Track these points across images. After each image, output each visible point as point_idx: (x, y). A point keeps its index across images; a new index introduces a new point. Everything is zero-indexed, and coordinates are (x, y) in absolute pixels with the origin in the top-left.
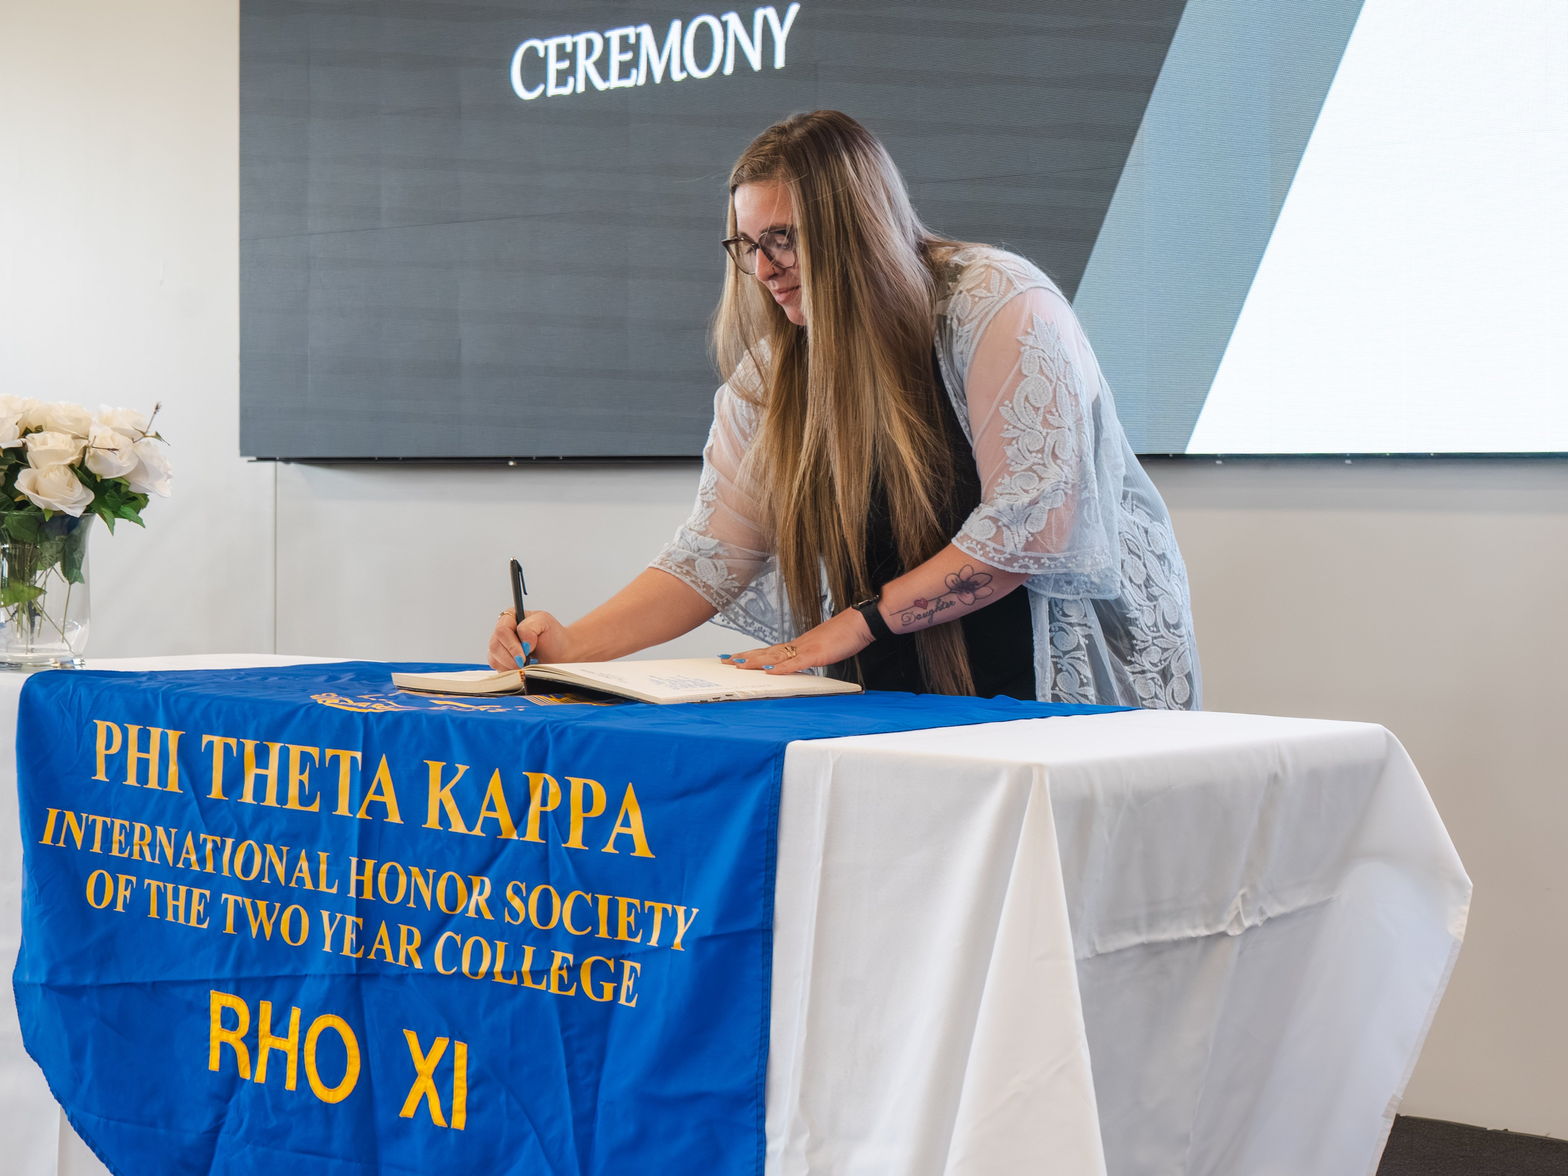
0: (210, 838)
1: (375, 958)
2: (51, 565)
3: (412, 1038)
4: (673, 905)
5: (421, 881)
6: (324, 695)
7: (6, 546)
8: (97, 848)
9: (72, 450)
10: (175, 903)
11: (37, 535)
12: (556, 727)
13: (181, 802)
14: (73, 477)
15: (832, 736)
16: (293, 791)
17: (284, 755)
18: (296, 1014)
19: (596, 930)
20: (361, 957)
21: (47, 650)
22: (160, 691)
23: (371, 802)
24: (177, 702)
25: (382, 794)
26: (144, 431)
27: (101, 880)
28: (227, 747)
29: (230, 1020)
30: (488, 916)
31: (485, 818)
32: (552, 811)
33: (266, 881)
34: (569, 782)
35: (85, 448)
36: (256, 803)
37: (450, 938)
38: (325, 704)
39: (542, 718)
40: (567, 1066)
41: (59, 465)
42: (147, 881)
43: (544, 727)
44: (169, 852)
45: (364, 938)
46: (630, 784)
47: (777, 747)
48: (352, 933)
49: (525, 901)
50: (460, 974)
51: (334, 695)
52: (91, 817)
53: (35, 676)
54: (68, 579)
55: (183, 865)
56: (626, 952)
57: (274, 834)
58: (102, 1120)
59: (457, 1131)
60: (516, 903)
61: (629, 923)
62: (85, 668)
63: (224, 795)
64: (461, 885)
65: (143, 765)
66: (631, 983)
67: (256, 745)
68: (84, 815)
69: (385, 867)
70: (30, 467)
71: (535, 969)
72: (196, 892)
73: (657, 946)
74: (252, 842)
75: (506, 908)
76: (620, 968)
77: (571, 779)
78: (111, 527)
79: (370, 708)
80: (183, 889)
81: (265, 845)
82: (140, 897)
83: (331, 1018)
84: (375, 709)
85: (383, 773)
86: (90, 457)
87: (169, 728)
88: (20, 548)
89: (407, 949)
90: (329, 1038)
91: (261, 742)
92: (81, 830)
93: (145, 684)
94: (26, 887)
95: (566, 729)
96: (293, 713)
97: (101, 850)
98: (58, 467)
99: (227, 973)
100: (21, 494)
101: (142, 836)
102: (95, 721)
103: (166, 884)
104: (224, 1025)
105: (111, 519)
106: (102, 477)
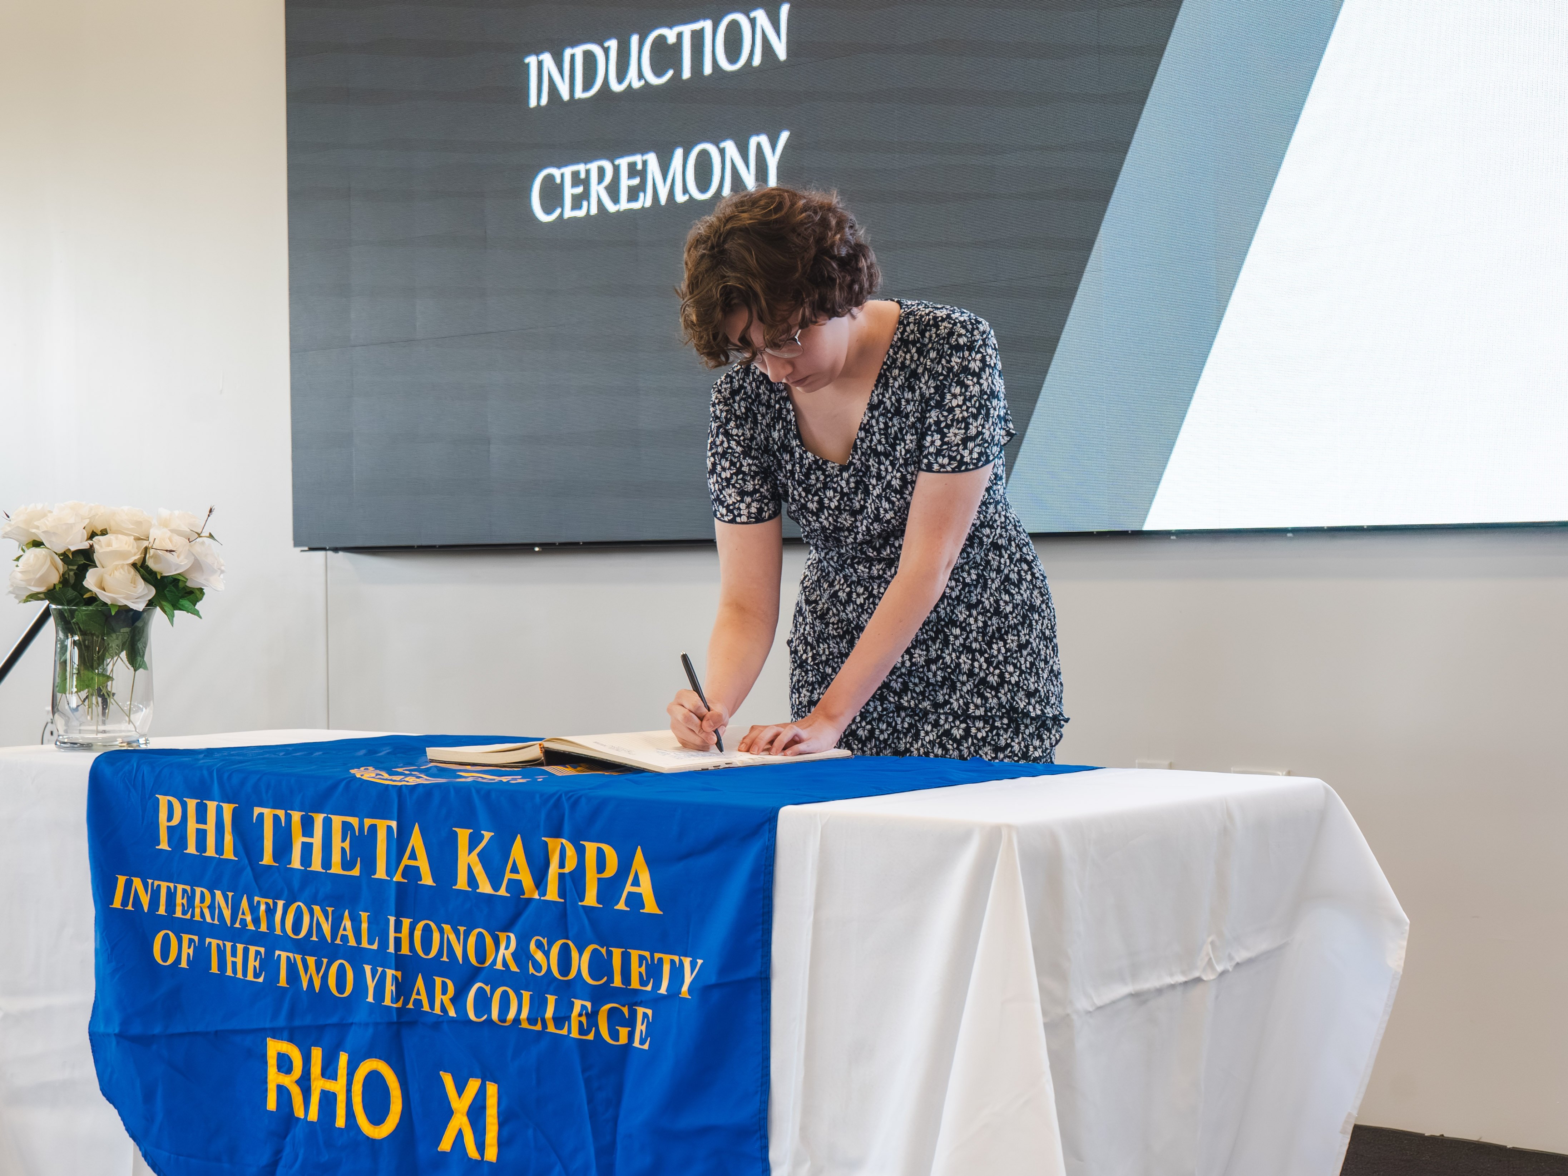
0: (263, 900)
1: (413, 1008)
2: (118, 654)
3: (448, 1079)
4: (680, 956)
5: (452, 937)
6: (362, 769)
7: (76, 638)
8: (162, 911)
9: (134, 550)
10: (234, 959)
11: (104, 627)
12: (572, 796)
13: (235, 868)
14: (136, 575)
15: (820, 800)
16: (336, 858)
17: (327, 825)
18: (343, 1058)
19: (611, 979)
20: (401, 1007)
21: (114, 731)
22: (215, 768)
23: (406, 866)
24: (230, 777)
25: (416, 859)
26: (199, 532)
27: (166, 940)
28: (276, 818)
29: (285, 1064)
30: (514, 968)
31: (509, 880)
32: (569, 872)
33: (314, 938)
34: (584, 846)
35: (146, 549)
36: (303, 868)
37: (480, 989)
38: (362, 777)
39: (559, 788)
40: (589, 1103)
41: (123, 564)
42: (208, 940)
43: (560, 797)
44: (227, 914)
45: (403, 989)
46: (639, 849)
47: (771, 813)
48: (392, 985)
49: (547, 954)
50: (489, 1021)
51: (370, 768)
52: (156, 883)
53: (104, 755)
54: (133, 666)
55: (240, 925)
56: (639, 999)
57: (321, 896)
58: (172, 1155)
59: (490, 1163)
60: (539, 956)
61: (640, 973)
62: (150, 747)
63: (275, 861)
64: (489, 940)
65: (201, 835)
66: (644, 1028)
67: (302, 816)
68: (150, 881)
70: (97, 567)
71: (556, 1015)
72: (252, 949)
73: (666, 993)
74: (301, 904)
75: (530, 961)
76: (633, 1013)
77: (586, 843)
78: (171, 618)
79: (403, 781)
80: (240, 947)
81: (312, 906)
82: (201, 954)
83: (375, 1062)
84: (407, 782)
85: (416, 840)
86: (149, 557)
87: (223, 802)
88: (87, 639)
89: (442, 999)
90: (374, 1081)
91: (307, 814)
92: (147, 894)
93: (202, 761)
94: (98, 947)
95: (580, 797)
96: (335, 786)
97: (166, 912)
98: (122, 566)
99: (281, 1022)
100: (89, 591)
101: (202, 900)
102: (157, 796)
103: (225, 942)
104: (280, 1069)
105: (170, 612)
106: (161, 574)
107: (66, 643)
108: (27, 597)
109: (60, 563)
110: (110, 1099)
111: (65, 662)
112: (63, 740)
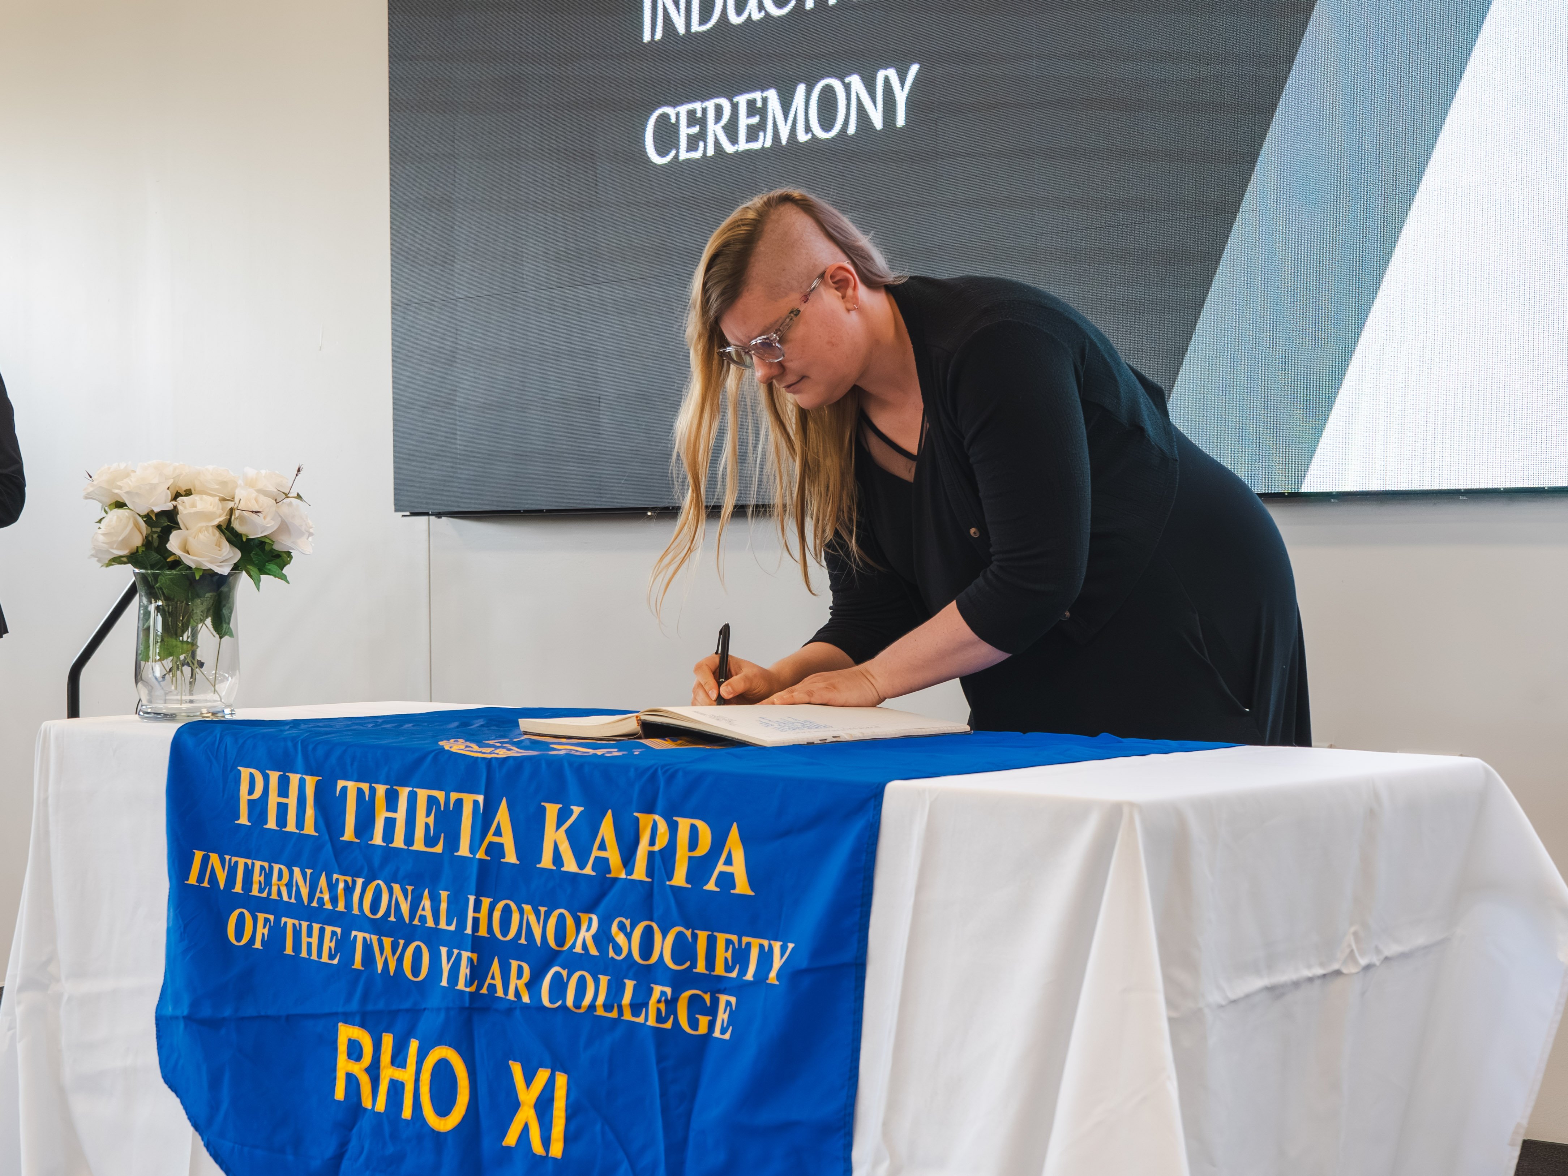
0: (342, 878)
1: (486, 993)
2: (203, 621)
3: (517, 1069)
4: (769, 940)
5: (532, 919)
6: (452, 741)
7: (160, 603)
8: (238, 888)
9: (219, 511)
11: (188, 592)
12: (668, 770)
13: (315, 844)
14: (221, 538)
15: (930, 775)
16: (419, 833)
17: (412, 799)
18: (414, 1045)
19: (694, 964)
20: (473, 990)
21: (200, 701)
22: (300, 739)
23: (490, 843)
24: (314, 749)
25: (501, 836)
26: (287, 492)
27: (241, 919)
28: (360, 791)
29: (355, 1050)
30: (594, 951)
31: (596, 858)
32: (660, 850)
33: (392, 918)
34: (676, 823)
35: (232, 511)
36: (385, 844)
37: (557, 974)
38: (451, 750)
39: (653, 762)
40: (662, 1096)
42: (284, 920)
43: (656, 771)
44: (305, 892)
45: (478, 973)
46: (735, 825)
47: (875, 789)
48: (467, 968)
49: (629, 936)
50: (564, 1007)
51: (461, 741)
52: (234, 859)
53: (185, 726)
54: (218, 634)
55: (317, 903)
56: (722, 986)
57: (401, 873)
58: (236, 1146)
59: (555, 1158)
60: (621, 939)
61: (726, 959)
62: (235, 718)
63: (356, 837)
64: (570, 921)
65: (282, 809)
66: (726, 1017)
67: (387, 790)
68: (227, 857)
69: (500, 905)
70: (180, 529)
71: (634, 1002)
72: (328, 930)
73: (752, 980)
74: (380, 882)
75: (611, 944)
76: (715, 1002)
77: (679, 820)
78: (257, 583)
79: (494, 753)
80: (316, 927)
81: (392, 884)
82: (277, 934)
83: (445, 1050)
84: (498, 754)
85: (503, 815)
86: (236, 518)
87: (307, 774)
88: (172, 605)
89: (516, 984)
90: (443, 1067)
91: (392, 787)
93: (286, 733)
94: (171, 925)
95: (676, 771)
96: (422, 759)
97: (242, 890)
98: (207, 527)
99: (354, 1006)
100: (173, 554)
101: (280, 877)
102: (239, 768)
103: (301, 922)
104: (350, 1056)
105: (257, 576)
106: (247, 536)
107: (149, 609)
108: (110, 560)
109: (143, 525)
110: (172, 1087)
111: (148, 629)
112: (143, 711)
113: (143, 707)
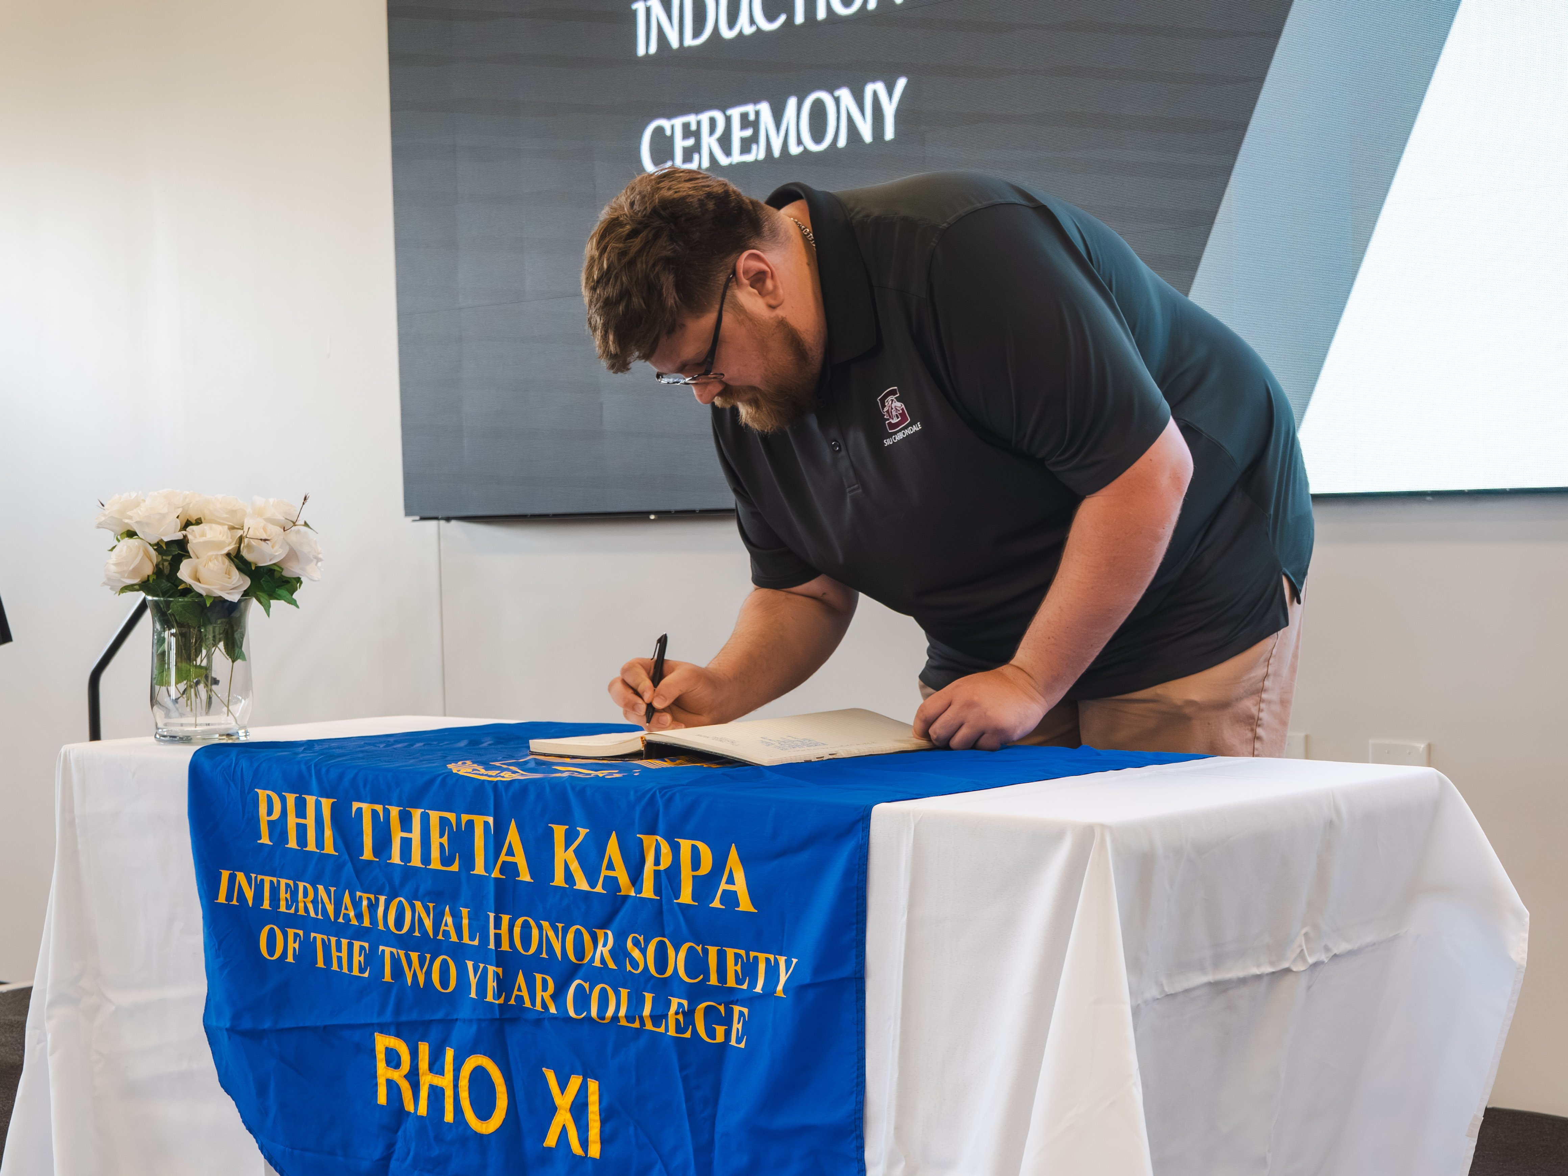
0: (365, 896)
1: (515, 1004)
2: (215, 644)
3: (550, 1075)
4: (775, 955)
5: (551, 934)
6: (460, 763)
7: (174, 630)
8: (266, 905)
9: (229, 540)
10: (339, 954)
11: (200, 619)
12: (666, 792)
13: (336, 863)
14: (230, 565)
15: (917, 797)
16: (435, 854)
17: (425, 820)
18: (449, 1054)
19: (707, 978)
20: (502, 1002)
21: (215, 723)
22: (313, 763)
23: (504, 862)
24: (328, 771)
25: (514, 856)
26: (294, 520)
27: (272, 935)
28: (374, 813)
29: (393, 1059)
30: (612, 965)
31: (605, 877)
32: (664, 870)
33: (417, 934)
34: (678, 844)
35: (241, 539)
36: (403, 864)
37: (579, 985)
39: (653, 784)
40: (687, 1101)
41: (217, 555)
42: (313, 935)
43: (655, 793)
44: (330, 909)
45: (505, 985)
46: (733, 845)
47: (864, 811)
48: (494, 982)
49: (644, 952)
50: (589, 1018)
51: (468, 763)
52: (260, 877)
53: (204, 749)
54: (231, 657)
55: (343, 920)
56: (735, 998)
57: (422, 891)
58: (288, 1149)
59: (592, 1160)
60: (636, 954)
61: (736, 971)
62: (249, 740)
63: (375, 856)
64: (587, 937)
65: (302, 830)
66: (740, 1026)
67: (400, 811)
68: (253, 876)
69: (519, 922)
70: (190, 557)
71: (654, 1013)
72: (357, 944)
73: (761, 992)
74: (402, 899)
75: (627, 959)
76: (730, 1012)
77: (681, 841)
78: (267, 609)
79: (500, 776)
80: (345, 942)
81: (414, 901)
82: (307, 950)
83: (480, 1058)
84: (503, 777)
85: (513, 836)
86: (244, 546)
87: (322, 797)
88: (184, 632)
89: (542, 995)
90: (480, 1074)
91: (404, 809)
92: (251, 889)
93: (301, 755)
94: (205, 941)
95: (674, 795)
96: (432, 781)
97: (270, 907)
98: (216, 557)
99: (388, 1017)
100: (184, 582)
101: (306, 895)
102: (256, 790)
103: (329, 937)
104: (388, 1063)
105: (267, 602)
106: (256, 564)
107: (162, 635)
108: (123, 588)
109: (154, 554)
110: (228, 1091)
111: (161, 654)
112: (163, 734)
113: (160, 730)
